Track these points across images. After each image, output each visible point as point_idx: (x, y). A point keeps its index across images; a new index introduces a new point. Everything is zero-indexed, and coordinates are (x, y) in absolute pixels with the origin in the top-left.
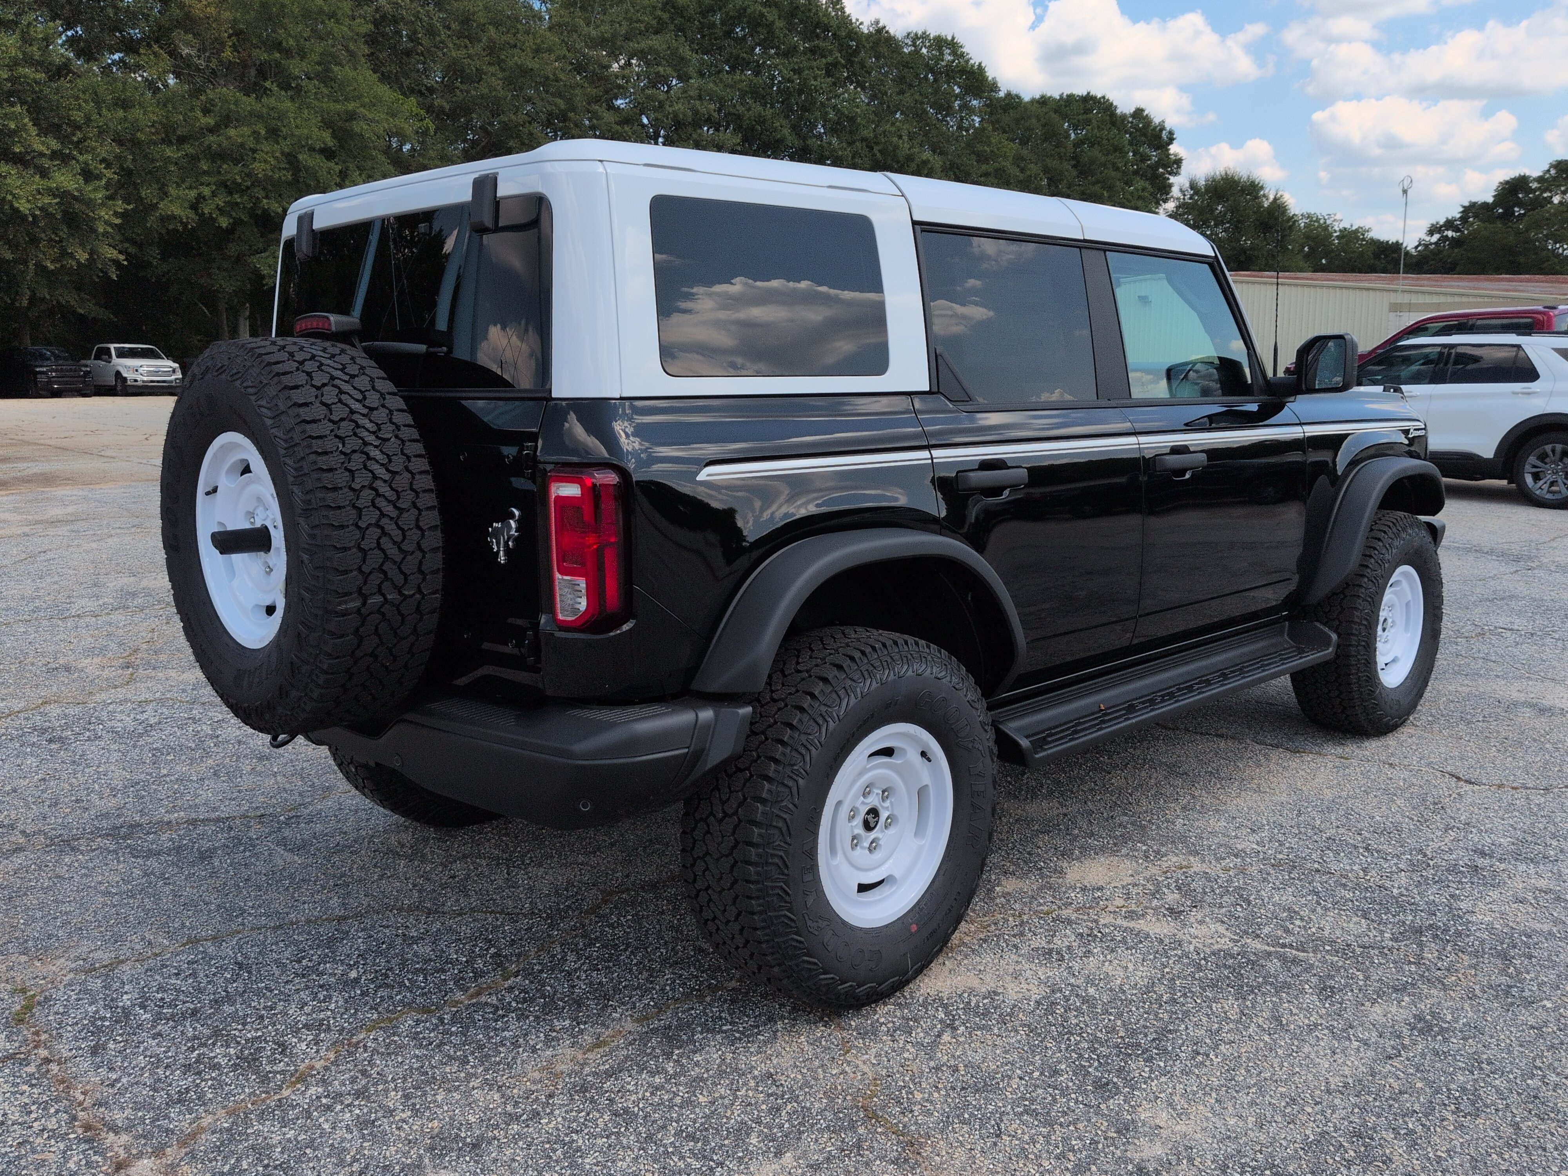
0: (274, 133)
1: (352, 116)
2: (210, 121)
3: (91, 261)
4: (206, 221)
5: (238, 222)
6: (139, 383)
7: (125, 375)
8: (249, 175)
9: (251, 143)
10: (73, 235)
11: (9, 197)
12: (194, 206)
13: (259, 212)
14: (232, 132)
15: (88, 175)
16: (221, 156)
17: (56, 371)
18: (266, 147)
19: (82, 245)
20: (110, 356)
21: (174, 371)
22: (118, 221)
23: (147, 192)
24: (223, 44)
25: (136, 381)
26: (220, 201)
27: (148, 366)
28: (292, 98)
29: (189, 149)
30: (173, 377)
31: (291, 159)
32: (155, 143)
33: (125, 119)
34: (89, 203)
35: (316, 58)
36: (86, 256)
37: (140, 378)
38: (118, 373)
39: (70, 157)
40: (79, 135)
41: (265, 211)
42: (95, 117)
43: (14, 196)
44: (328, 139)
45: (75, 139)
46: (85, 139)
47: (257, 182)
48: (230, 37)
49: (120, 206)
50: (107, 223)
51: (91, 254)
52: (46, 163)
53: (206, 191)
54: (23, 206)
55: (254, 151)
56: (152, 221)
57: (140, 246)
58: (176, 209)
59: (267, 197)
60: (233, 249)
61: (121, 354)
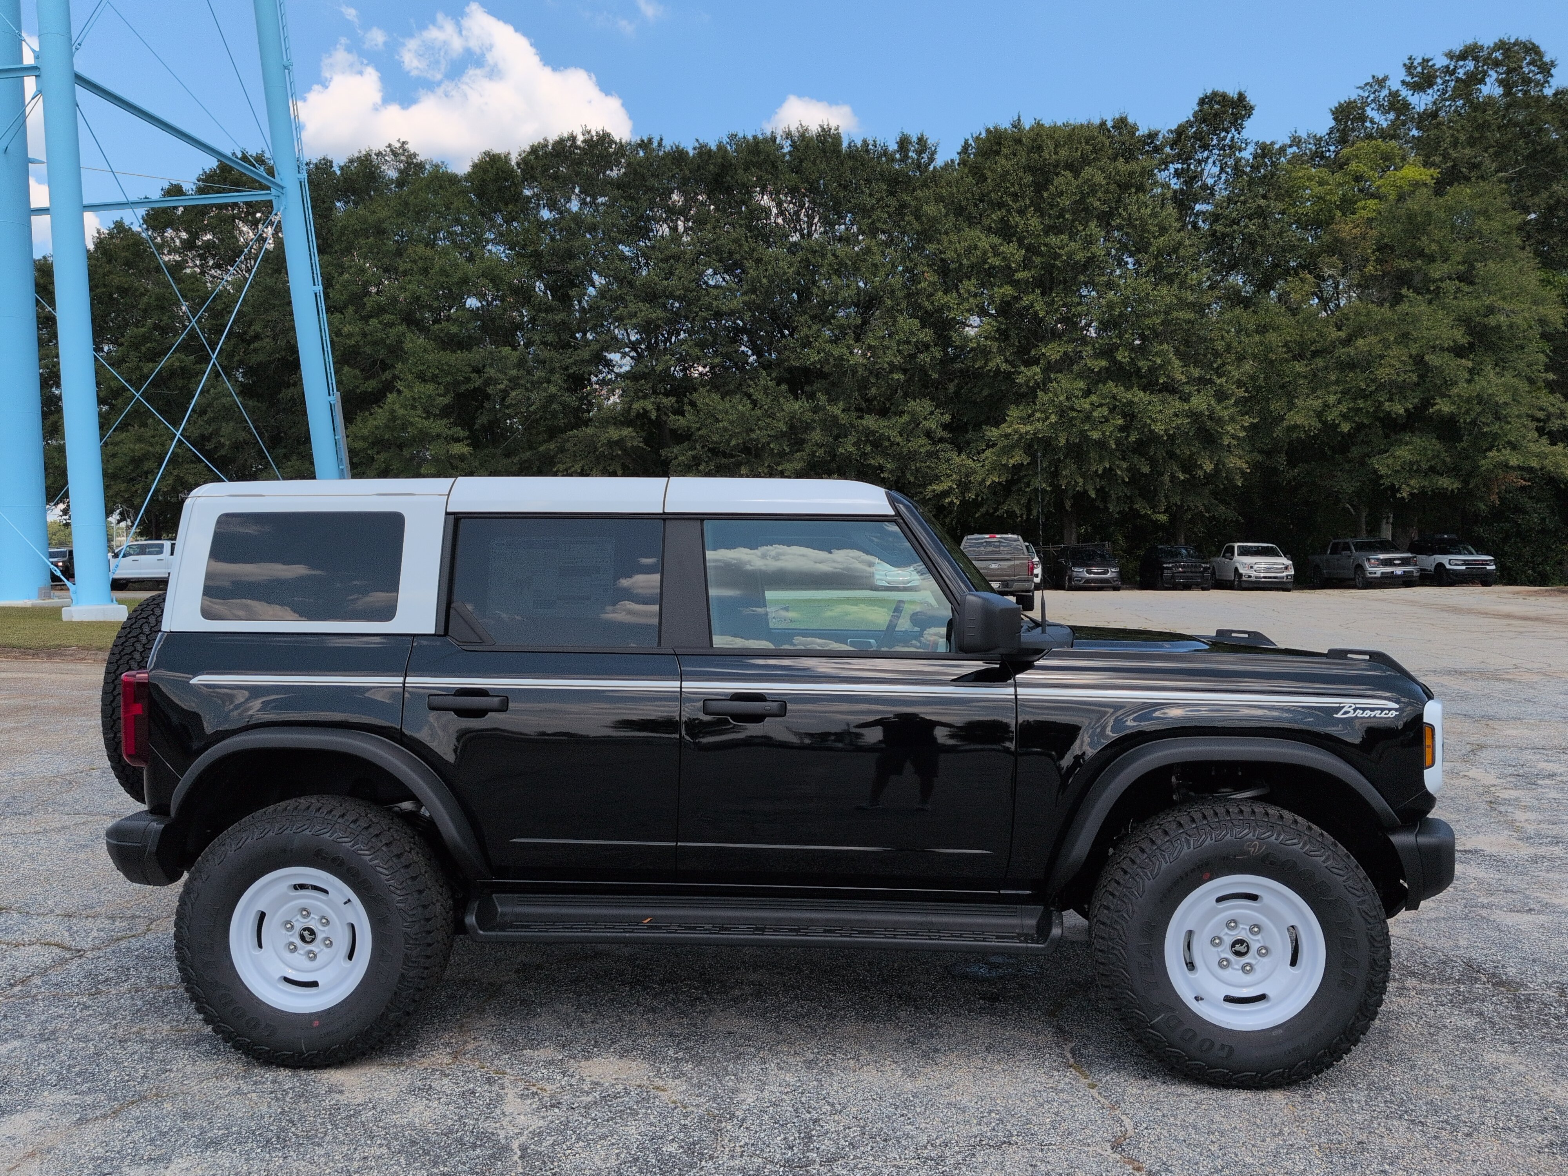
0: (1404, 338)
1: (1491, 310)
2: (1343, 334)
3: (1217, 470)
4: (1330, 428)
5: (1360, 427)
6: (1253, 579)
7: (1241, 571)
8: (1373, 381)
9: (1378, 350)
10: (1205, 448)
11: (1149, 421)
12: (1319, 415)
13: (1382, 415)
14: (1360, 342)
15: (1221, 396)
16: (1351, 365)
17: (1184, 567)
18: (1395, 351)
19: (1211, 458)
20: (1233, 554)
21: (1286, 568)
22: (1242, 434)
23: (1276, 406)
24: (1367, 260)
25: (1250, 577)
26: (1343, 408)
27: (1266, 563)
28: (1430, 302)
29: (1320, 362)
30: (1285, 574)
31: (1419, 361)
32: (1287, 361)
33: (1262, 343)
34: (1219, 421)
35: (1459, 258)
36: (1212, 466)
37: (1253, 574)
38: (1236, 569)
39: (1211, 382)
40: (1219, 361)
41: (1389, 413)
42: (1235, 344)
43: (1152, 420)
44: (1460, 336)
45: (1215, 365)
46: (1224, 365)
47: (1381, 387)
48: (1373, 252)
49: (1247, 421)
50: (1233, 437)
51: (1216, 465)
52: (1187, 389)
53: (1332, 399)
54: (1159, 428)
55: (1382, 357)
56: (1278, 432)
57: (1268, 454)
58: (1300, 420)
59: (1390, 400)
60: (1355, 452)
61: (1244, 552)
